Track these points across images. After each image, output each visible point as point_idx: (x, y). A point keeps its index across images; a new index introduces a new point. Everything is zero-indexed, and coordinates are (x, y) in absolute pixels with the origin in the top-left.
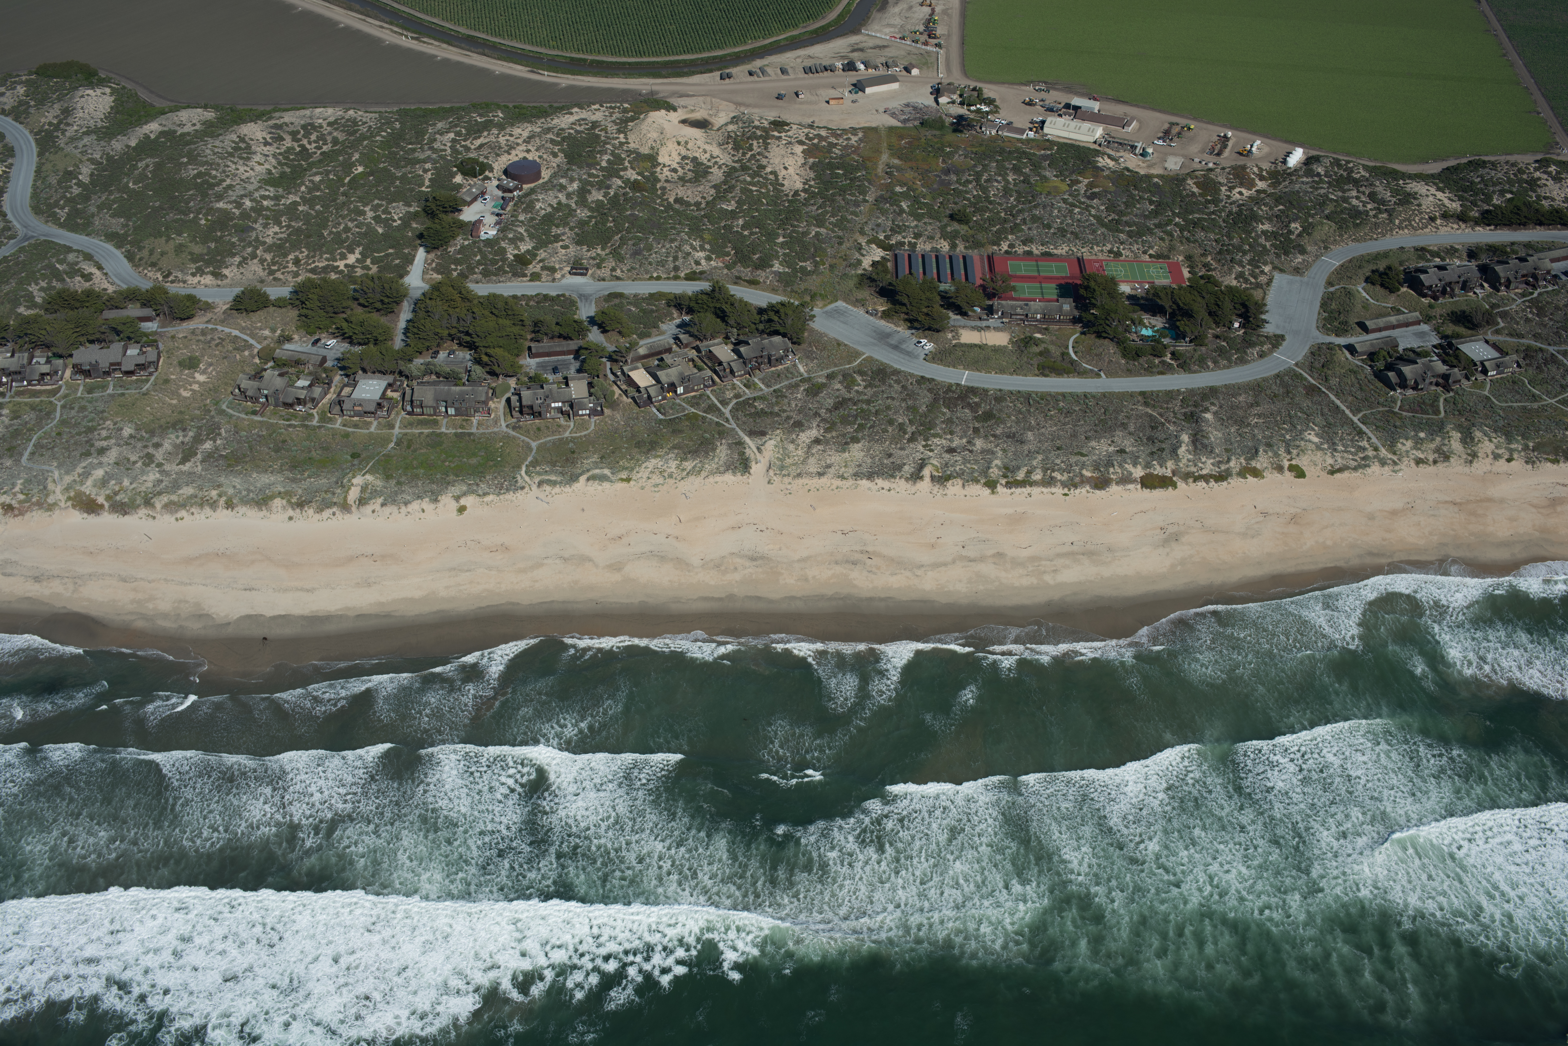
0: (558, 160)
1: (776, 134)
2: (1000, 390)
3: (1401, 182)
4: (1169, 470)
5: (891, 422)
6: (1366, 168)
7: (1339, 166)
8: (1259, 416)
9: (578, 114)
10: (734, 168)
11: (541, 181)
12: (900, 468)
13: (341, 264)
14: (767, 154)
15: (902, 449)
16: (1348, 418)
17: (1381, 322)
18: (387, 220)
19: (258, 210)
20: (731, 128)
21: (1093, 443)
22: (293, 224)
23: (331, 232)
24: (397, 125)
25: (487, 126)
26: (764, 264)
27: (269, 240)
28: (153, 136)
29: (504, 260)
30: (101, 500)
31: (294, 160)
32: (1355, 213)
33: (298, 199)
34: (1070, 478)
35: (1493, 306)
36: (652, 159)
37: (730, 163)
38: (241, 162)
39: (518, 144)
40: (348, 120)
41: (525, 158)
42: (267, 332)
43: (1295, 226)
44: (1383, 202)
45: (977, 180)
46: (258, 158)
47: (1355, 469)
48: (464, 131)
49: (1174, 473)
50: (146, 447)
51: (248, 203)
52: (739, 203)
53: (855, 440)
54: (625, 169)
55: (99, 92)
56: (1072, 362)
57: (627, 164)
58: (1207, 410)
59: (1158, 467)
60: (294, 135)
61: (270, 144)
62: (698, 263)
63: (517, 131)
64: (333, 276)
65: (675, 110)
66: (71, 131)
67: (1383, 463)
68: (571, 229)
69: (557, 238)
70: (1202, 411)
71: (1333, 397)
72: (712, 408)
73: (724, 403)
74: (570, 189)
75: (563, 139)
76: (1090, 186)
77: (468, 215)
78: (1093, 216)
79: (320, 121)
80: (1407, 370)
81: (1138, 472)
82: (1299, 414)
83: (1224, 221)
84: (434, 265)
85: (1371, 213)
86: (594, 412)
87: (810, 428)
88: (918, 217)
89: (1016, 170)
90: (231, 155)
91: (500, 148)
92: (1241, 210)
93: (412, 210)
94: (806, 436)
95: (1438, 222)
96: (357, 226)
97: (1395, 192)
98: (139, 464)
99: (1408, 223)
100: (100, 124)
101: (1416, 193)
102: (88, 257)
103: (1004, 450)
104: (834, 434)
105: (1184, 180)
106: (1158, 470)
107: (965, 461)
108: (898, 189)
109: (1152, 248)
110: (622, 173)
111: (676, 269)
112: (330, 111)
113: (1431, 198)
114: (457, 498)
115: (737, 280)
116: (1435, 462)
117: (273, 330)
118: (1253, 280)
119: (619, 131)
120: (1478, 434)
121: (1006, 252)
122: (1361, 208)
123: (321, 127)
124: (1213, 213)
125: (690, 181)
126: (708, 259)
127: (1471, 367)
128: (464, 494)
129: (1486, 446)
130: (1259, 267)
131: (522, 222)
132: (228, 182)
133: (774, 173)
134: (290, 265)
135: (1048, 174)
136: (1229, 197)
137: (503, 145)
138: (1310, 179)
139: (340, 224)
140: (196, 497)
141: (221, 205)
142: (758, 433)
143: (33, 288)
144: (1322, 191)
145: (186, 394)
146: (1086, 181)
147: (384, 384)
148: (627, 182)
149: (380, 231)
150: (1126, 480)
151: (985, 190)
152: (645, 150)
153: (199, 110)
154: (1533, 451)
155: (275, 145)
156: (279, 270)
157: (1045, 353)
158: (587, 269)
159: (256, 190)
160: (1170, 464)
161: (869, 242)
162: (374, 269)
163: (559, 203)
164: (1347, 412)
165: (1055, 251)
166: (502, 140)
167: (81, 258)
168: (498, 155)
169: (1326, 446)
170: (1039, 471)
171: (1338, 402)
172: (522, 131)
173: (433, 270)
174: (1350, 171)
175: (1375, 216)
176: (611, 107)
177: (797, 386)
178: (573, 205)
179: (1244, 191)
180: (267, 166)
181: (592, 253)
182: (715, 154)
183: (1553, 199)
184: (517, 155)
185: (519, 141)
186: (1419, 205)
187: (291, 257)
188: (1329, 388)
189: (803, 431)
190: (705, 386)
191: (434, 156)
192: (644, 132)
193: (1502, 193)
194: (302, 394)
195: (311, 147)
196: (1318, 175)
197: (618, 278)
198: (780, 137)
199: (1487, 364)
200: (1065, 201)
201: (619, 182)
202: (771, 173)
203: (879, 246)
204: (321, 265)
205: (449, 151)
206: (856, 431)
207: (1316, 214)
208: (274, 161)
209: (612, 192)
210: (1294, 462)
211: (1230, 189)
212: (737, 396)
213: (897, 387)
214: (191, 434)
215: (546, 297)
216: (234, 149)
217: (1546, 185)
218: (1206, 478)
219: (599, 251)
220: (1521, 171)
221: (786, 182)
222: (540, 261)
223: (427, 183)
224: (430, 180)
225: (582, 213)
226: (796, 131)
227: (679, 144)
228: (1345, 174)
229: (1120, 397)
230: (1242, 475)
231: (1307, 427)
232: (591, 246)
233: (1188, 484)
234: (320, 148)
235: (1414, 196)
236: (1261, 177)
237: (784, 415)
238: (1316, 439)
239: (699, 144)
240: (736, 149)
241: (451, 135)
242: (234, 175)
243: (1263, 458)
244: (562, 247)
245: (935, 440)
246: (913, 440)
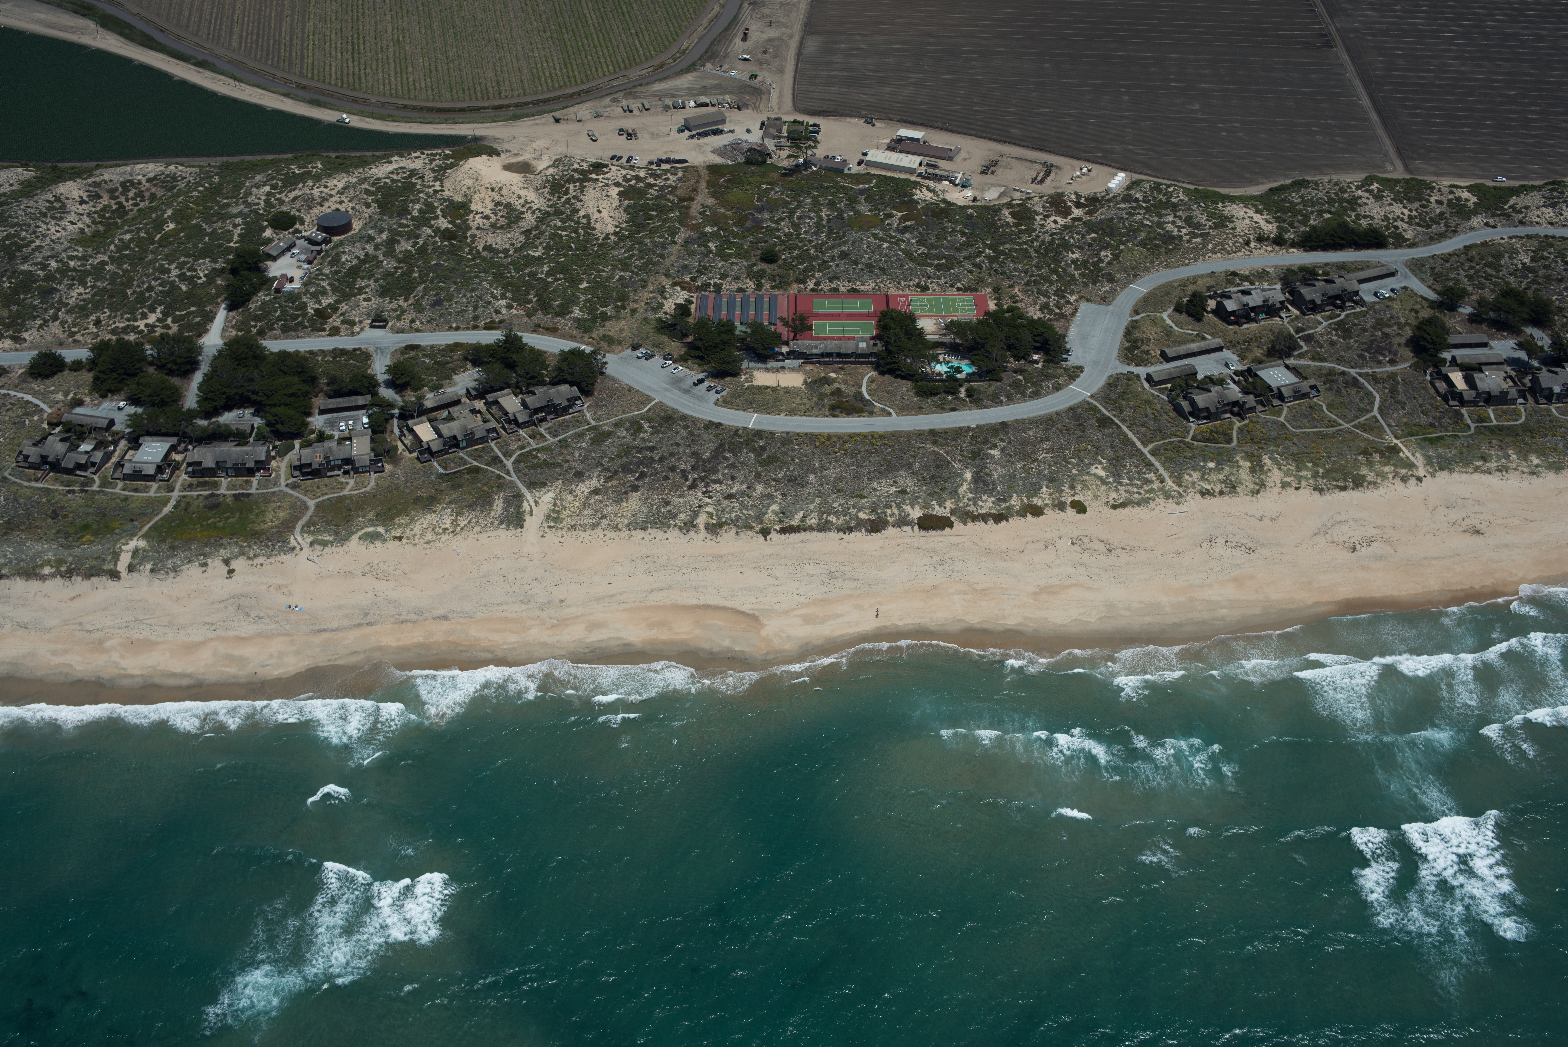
0: (371, 211)
1: (594, 176)
2: (787, 433)
3: (1220, 205)
4: (948, 510)
5: (673, 469)
6: (1186, 191)
7: (1160, 191)
8: (1048, 451)
9: (398, 162)
10: (547, 212)
11: (353, 232)
12: (674, 516)
13: (141, 324)
14: (582, 197)
15: (680, 497)
16: (1138, 450)
17: (1182, 350)
18: (192, 277)
19: (64, 270)
20: (551, 171)
21: (875, 484)
22: (98, 284)
23: (135, 292)
24: (216, 179)
25: (302, 178)
26: (563, 311)
27: (72, 302)
29: (304, 315)
31: (109, 218)
32: (1169, 238)
33: (106, 259)
34: (847, 522)
35: (1298, 331)
36: (465, 206)
37: (544, 208)
38: (53, 222)
39: (331, 196)
40: (168, 176)
41: (338, 210)
42: (60, 397)
43: (1107, 254)
44: (1198, 226)
45: (790, 217)
46: (72, 217)
47: (1139, 504)
48: (280, 183)
49: (953, 512)
51: (53, 264)
52: (548, 248)
53: (635, 489)
54: (437, 218)
56: (863, 399)
57: (439, 212)
58: (995, 446)
59: (936, 507)
60: (112, 192)
61: (86, 203)
62: (498, 312)
63: (332, 182)
64: (132, 337)
65: (498, 155)
67: (1168, 496)
68: (376, 281)
69: (361, 291)
70: (991, 448)
71: (1125, 428)
72: (496, 460)
73: (508, 455)
74: (379, 240)
75: (379, 189)
76: (904, 219)
77: (275, 269)
78: (902, 250)
79: (140, 177)
80: (1201, 399)
81: (916, 513)
82: (1089, 448)
83: (1035, 251)
84: (234, 322)
85: (1185, 238)
86: (373, 469)
87: (590, 478)
88: (725, 258)
89: (831, 205)
90: (45, 215)
91: (313, 200)
92: (1053, 240)
93: (217, 266)
94: (584, 488)
95: (1252, 244)
96: (160, 285)
97: (1211, 216)
99: (1221, 248)
101: (1233, 216)
103: (784, 495)
104: (614, 483)
105: (1000, 210)
106: (936, 511)
107: (744, 507)
108: (708, 229)
109: (959, 281)
111: (476, 318)
112: (151, 166)
113: (1247, 221)
114: (227, 562)
115: (534, 329)
116: (1221, 493)
117: (66, 394)
118: (1057, 311)
119: (436, 179)
120: (1267, 461)
121: (812, 290)
122: (1175, 234)
123: (140, 183)
124: (1026, 243)
125: (502, 228)
126: (509, 307)
127: (1267, 393)
128: (235, 557)
129: (1276, 475)
130: (1065, 297)
131: (326, 275)
132: (38, 243)
133: (587, 217)
134: (91, 326)
135: (862, 208)
136: (1043, 226)
137: (316, 197)
138: (1127, 205)
139: (143, 283)
141: (26, 267)
142: (536, 485)
144: (1138, 217)
146: (900, 214)
147: (167, 446)
148: (437, 231)
149: (184, 288)
150: (903, 522)
151: (796, 227)
152: (458, 198)
153: (20, 169)
154: (1323, 478)
155: (91, 203)
156: (79, 332)
157: (838, 392)
158: (386, 321)
159: (65, 250)
160: (949, 504)
161: (675, 284)
162: (175, 328)
163: (367, 255)
164: (1139, 444)
165: (862, 287)
166: (316, 192)
168: (310, 208)
169: (1111, 480)
170: (815, 515)
171: (1130, 434)
172: (338, 182)
173: (232, 327)
174: (1169, 195)
175: (1188, 241)
176: (432, 155)
177: (582, 435)
178: (381, 257)
179: (1059, 219)
180: (80, 225)
181: (394, 305)
182: (529, 199)
183: (1372, 218)
184: (331, 206)
185: (333, 192)
186: (1234, 228)
187: (93, 318)
188: (1123, 421)
189: (583, 481)
190: (489, 438)
191: (246, 210)
192: (459, 178)
193: (1320, 213)
194: (84, 459)
195: (128, 205)
196: (1137, 200)
197: (418, 330)
198: (598, 180)
199: (1283, 390)
200: (875, 236)
201: (429, 231)
202: (584, 217)
203: (683, 288)
204: (121, 325)
205: (263, 204)
206: (637, 479)
207: (1128, 241)
208: (88, 221)
209: (421, 241)
210: (1076, 498)
211: (1046, 218)
212: (522, 448)
213: (684, 433)
215: (343, 352)
216: (49, 209)
217: (1366, 204)
218: (985, 518)
219: (401, 303)
220: (1342, 190)
221: (598, 226)
222: (342, 314)
223: (236, 238)
224: (239, 235)
225: (389, 264)
226: (615, 173)
227: (493, 190)
228: (1164, 199)
229: (908, 436)
230: (1022, 513)
231: (1095, 461)
232: (393, 298)
233: (965, 524)
234: (136, 205)
235: (1230, 219)
236: (1078, 205)
237: (566, 466)
238: (1102, 473)
239: (514, 188)
240: (552, 193)
241: (267, 188)
242: (44, 236)
243: (1044, 497)
244: (365, 300)
245: (715, 486)
246: (693, 487)
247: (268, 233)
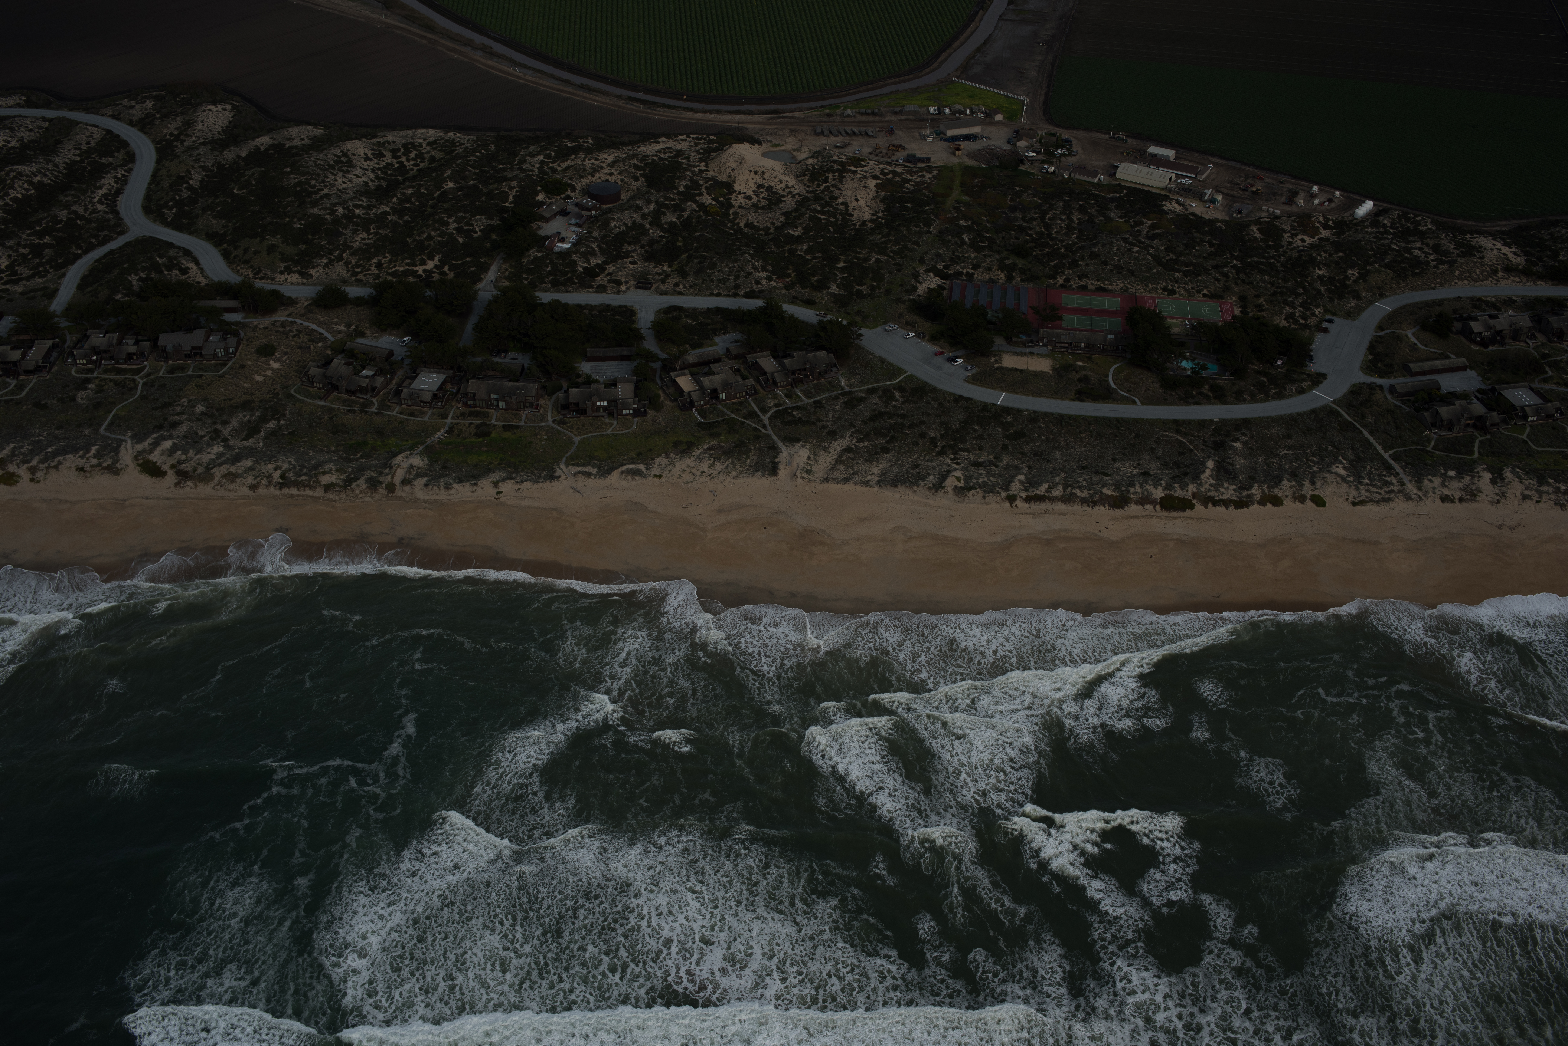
0: (638, 184)
1: (853, 168)
2: (1035, 412)
3: (1468, 236)
4: (1190, 493)
5: (923, 435)
6: (1434, 221)
7: (1407, 219)
8: (1289, 448)
9: (664, 143)
10: (807, 197)
11: (619, 202)
12: (923, 478)
13: (420, 269)
14: (841, 186)
15: (929, 461)
16: (1379, 454)
17: (1426, 365)
18: (469, 231)
19: (350, 217)
20: (811, 161)
21: (1118, 465)
22: (381, 231)
23: (415, 240)
24: (492, 147)
25: (575, 151)
26: (821, 286)
27: (356, 245)
28: (263, 148)
29: (574, 272)
30: (165, 468)
31: (391, 175)
32: (1416, 263)
33: (389, 210)
34: (1091, 496)
35: (1544, 356)
36: (729, 187)
37: (804, 193)
38: (340, 174)
39: (602, 168)
40: (447, 141)
41: (607, 181)
42: (342, 328)
43: (1353, 273)
44: (1446, 253)
45: (1042, 218)
46: (358, 171)
47: (1378, 502)
48: (553, 154)
49: (1194, 495)
50: (215, 423)
51: (341, 211)
52: (807, 230)
53: (886, 450)
54: (701, 194)
55: (220, 107)
56: (1109, 387)
57: (704, 190)
58: (1237, 440)
59: (1178, 490)
60: (394, 152)
61: (371, 160)
62: (758, 282)
63: (603, 156)
64: (411, 280)
65: (760, 143)
66: (189, 142)
67: (1408, 497)
68: (642, 247)
69: (627, 255)
70: (1233, 441)
71: (1366, 434)
72: (752, 415)
73: (764, 410)
74: (646, 210)
75: (647, 165)
76: (1153, 227)
77: (547, 229)
78: (1151, 255)
79: (421, 141)
80: (1444, 411)
81: (1159, 493)
82: (1330, 448)
83: (1282, 265)
84: (507, 273)
86: (637, 412)
87: (842, 437)
88: (978, 250)
89: (1082, 209)
90: (333, 167)
91: (585, 170)
92: (1300, 256)
93: (493, 222)
94: (837, 446)
95: (1500, 274)
96: (439, 236)
97: (1459, 245)
98: (207, 438)
99: (1468, 275)
100: (217, 136)
101: (1481, 247)
102: (187, 253)
103: (1030, 467)
104: (866, 443)
105: (1248, 226)
106: (1178, 493)
107: (989, 474)
108: (962, 223)
109: (1206, 287)
110: (697, 198)
111: (737, 287)
112: (431, 132)
113: (1495, 252)
114: (496, 484)
115: (794, 300)
116: (1461, 500)
117: (348, 326)
118: (1302, 321)
119: (701, 160)
120: (1508, 474)
121: (1062, 285)
122: (1422, 258)
123: (421, 145)
124: (1273, 257)
125: (763, 208)
126: (769, 279)
127: (1511, 412)
128: (503, 480)
129: (1516, 488)
130: (1309, 309)
131: (596, 238)
132: (326, 191)
133: (845, 204)
134: (373, 268)
135: (1113, 215)
136: (1290, 243)
137: (587, 168)
138: (1374, 230)
139: (423, 233)
140: (253, 469)
141: (315, 211)
142: (791, 440)
143: (133, 279)
144: (1386, 241)
145: (258, 378)
146: (1150, 222)
147: (442, 377)
148: (702, 206)
149: (461, 240)
150: (1145, 500)
151: (1048, 227)
152: (723, 178)
153: (310, 127)
155: (375, 161)
156: (362, 272)
157: (1085, 379)
158: (651, 283)
159: (351, 199)
160: (1192, 488)
161: (927, 271)
162: (451, 275)
163: (634, 222)
164: (1379, 448)
165: (1110, 287)
166: (588, 163)
167: (181, 254)
168: (582, 177)
169: (1352, 479)
170: (1060, 487)
171: (1371, 439)
172: (608, 157)
173: (505, 278)
174: (1417, 224)
175: (1435, 267)
176: (697, 138)
177: (837, 398)
178: (647, 226)
179: (1307, 238)
180: (364, 179)
181: (658, 270)
182: (790, 185)
184: (601, 177)
185: (604, 165)
186: (1482, 258)
187: (374, 261)
188: (1365, 426)
189: (836, 440)
190: (747, 394)
191: (522, 175)
192: (724, 161)
194: (364, 383)
195: (409, 165)
196: (1384, 225)
197: (680, 293)
198: (856, 172)
199: (1527, 409)
200: (1125, 240)
201: (694, 206)
202: (842, 204)
203: (936, 275)
204: (401, 269)
205: (537, 171)
206: (887, 442)
207: (1375, 262)
208: (372, 175)
209: (686, 214)
210: (1316, 493)
211: (1293, 236)
212: (777, 405)
213: (935, 405)
214: (258, 413)
215: (609, 308)
216: (336, 162)
218: (1226, 503)
219: (666, 268)
221: (855, 213)
222: (609, 274)
223: (511, 199)
224: (514, 197)
225: (654, 233)
226: (873, 166)
227: (756, 173)
228: (1411, 226)
229: (1152, 423)
230: (1262, 502)
231: (1336, 460)
232: (658, 263)
233: (1206, 507)
234: (417, 165)
235: (1479, 249)
236: (1326, 226)
237: (820, 424)
238: (1343, 472)
239: (776, 173)
240: (811, 180)
241: (541, 158)
242: (332, 186)
243: (1286, 487)
244: (631, 263)
245: (963, 454)
246: (941, 453)
247: (541, 197)
